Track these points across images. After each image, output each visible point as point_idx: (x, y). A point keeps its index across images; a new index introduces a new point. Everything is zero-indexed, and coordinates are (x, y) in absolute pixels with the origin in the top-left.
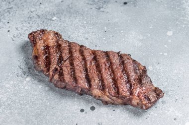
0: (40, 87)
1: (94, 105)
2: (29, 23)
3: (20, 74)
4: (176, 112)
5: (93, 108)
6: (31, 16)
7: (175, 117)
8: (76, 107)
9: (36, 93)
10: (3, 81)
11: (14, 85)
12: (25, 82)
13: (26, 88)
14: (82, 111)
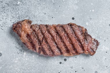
0: (33, 56)
1: (65, 58)
2: (5, 12)
3: (19, 52)
4: (106, 48)
5: (65, 60)
6: (3, 6)
7: (106, 51)
8: (57, 62)
9: (33, 61)
10: (12, 59)
11: (19, 60)
12: (24, 56)
13: (26, 59)
14: (61, 63)
